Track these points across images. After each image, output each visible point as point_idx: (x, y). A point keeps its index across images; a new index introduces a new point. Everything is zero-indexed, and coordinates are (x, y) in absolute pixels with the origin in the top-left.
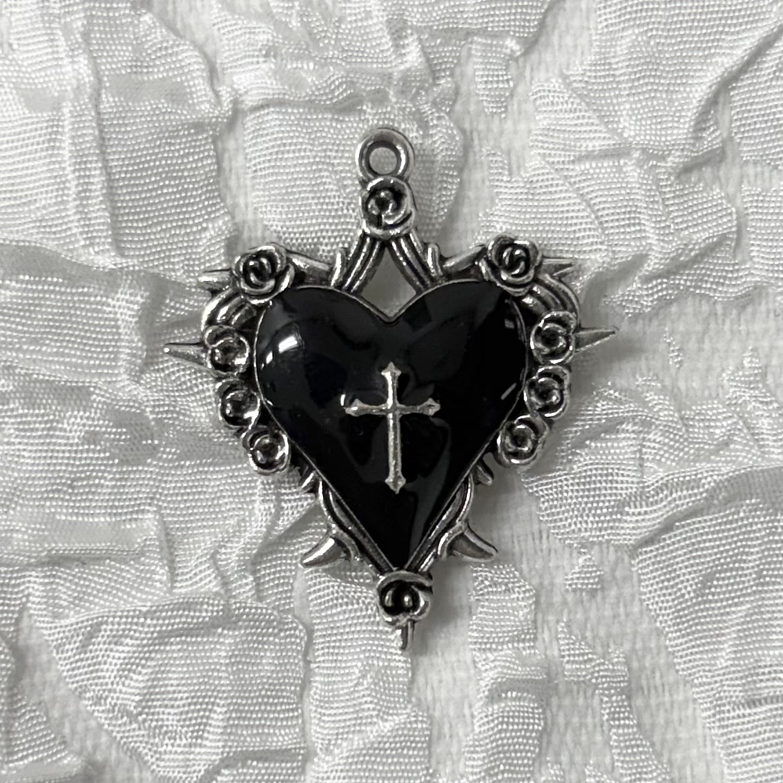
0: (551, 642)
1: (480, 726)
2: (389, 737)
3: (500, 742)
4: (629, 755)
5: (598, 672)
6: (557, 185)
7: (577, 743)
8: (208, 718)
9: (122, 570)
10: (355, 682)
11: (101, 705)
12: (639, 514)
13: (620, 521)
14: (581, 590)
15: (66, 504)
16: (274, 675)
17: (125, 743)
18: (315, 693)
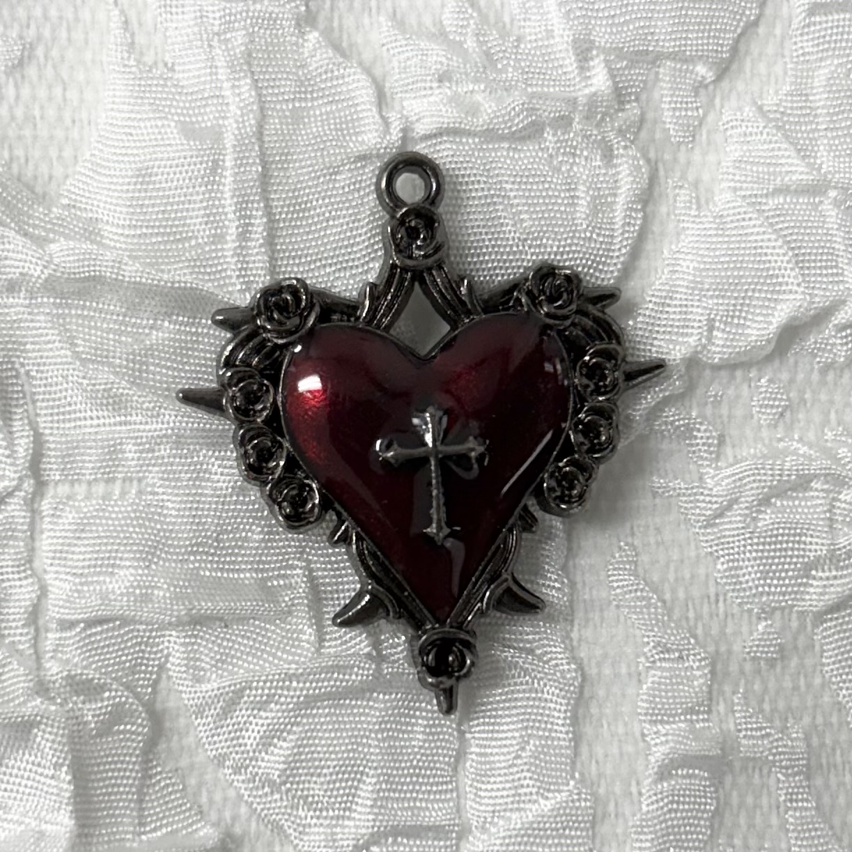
0: (726, 715)
1: (648, 805)
2: (549, 817)
3: (670, 823)
4: (807, 839)
5: (777, 748)
6: (750, 219)
7: (751, 826)
8: (356, 788)
9: (267, 630)
10: (513, 755)
11: (240, 774)
12: (828, 578)
13: (805, 585)
14: (760, 658)
15: (210, 558)
16: (427, 745)
17: (266, 815)
18: (471, 767)
